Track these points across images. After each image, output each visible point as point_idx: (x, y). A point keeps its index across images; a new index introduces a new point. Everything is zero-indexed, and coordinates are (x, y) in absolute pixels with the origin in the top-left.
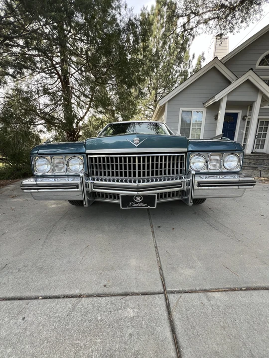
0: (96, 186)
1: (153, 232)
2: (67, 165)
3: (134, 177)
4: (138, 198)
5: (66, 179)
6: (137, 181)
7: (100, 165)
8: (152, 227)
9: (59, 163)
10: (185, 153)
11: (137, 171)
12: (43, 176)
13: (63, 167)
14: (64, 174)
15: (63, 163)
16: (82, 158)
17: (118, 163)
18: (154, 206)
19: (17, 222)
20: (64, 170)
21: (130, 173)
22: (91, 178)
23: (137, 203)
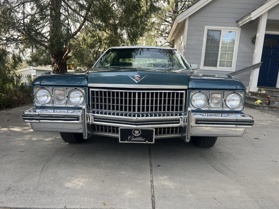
0: (96, 119)
1: (151, 170)
2: (67, 97)
3: (133, 111)
4: (137, 132)
5: (66, 111)
6: (136, 116)
7: (101, 99)
8: (151, 166)
9: (60, 95)
10: (185, 90)
11: (137, 106)
12: (43, 107)
13: (63, 99)
14: (64, 106)
15: (64, 95)
16: (83, 91)
17: (119, 98)
18: (152, 141)
19: (7, 155)
20: (64, 102)
21: (130, 107)
22: (91, 111)
23: (135, 137)
